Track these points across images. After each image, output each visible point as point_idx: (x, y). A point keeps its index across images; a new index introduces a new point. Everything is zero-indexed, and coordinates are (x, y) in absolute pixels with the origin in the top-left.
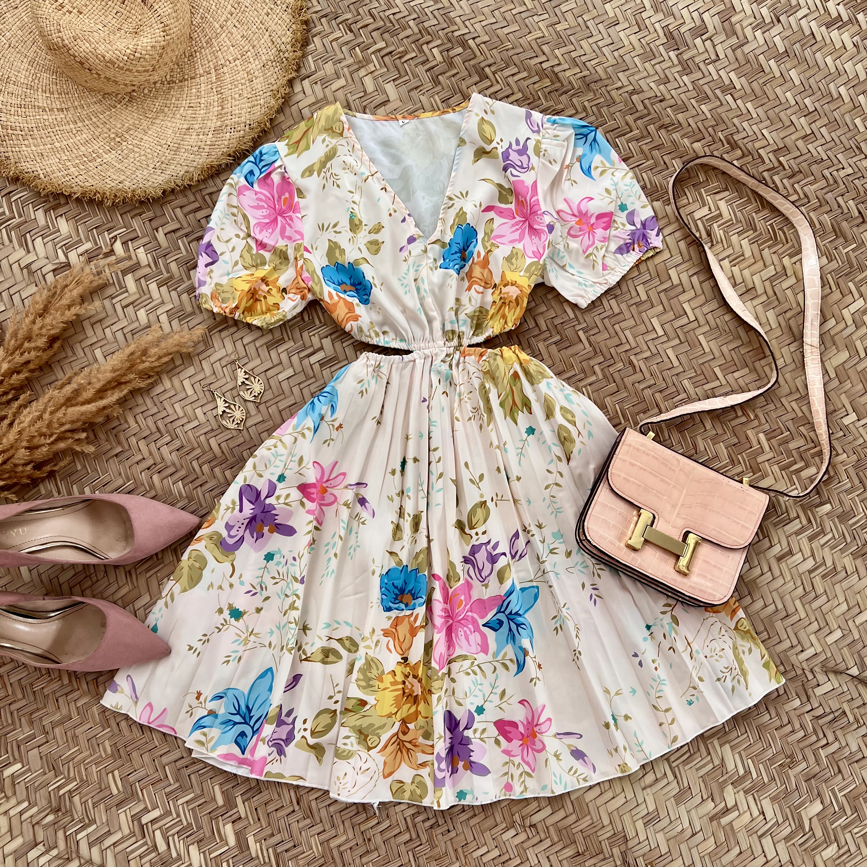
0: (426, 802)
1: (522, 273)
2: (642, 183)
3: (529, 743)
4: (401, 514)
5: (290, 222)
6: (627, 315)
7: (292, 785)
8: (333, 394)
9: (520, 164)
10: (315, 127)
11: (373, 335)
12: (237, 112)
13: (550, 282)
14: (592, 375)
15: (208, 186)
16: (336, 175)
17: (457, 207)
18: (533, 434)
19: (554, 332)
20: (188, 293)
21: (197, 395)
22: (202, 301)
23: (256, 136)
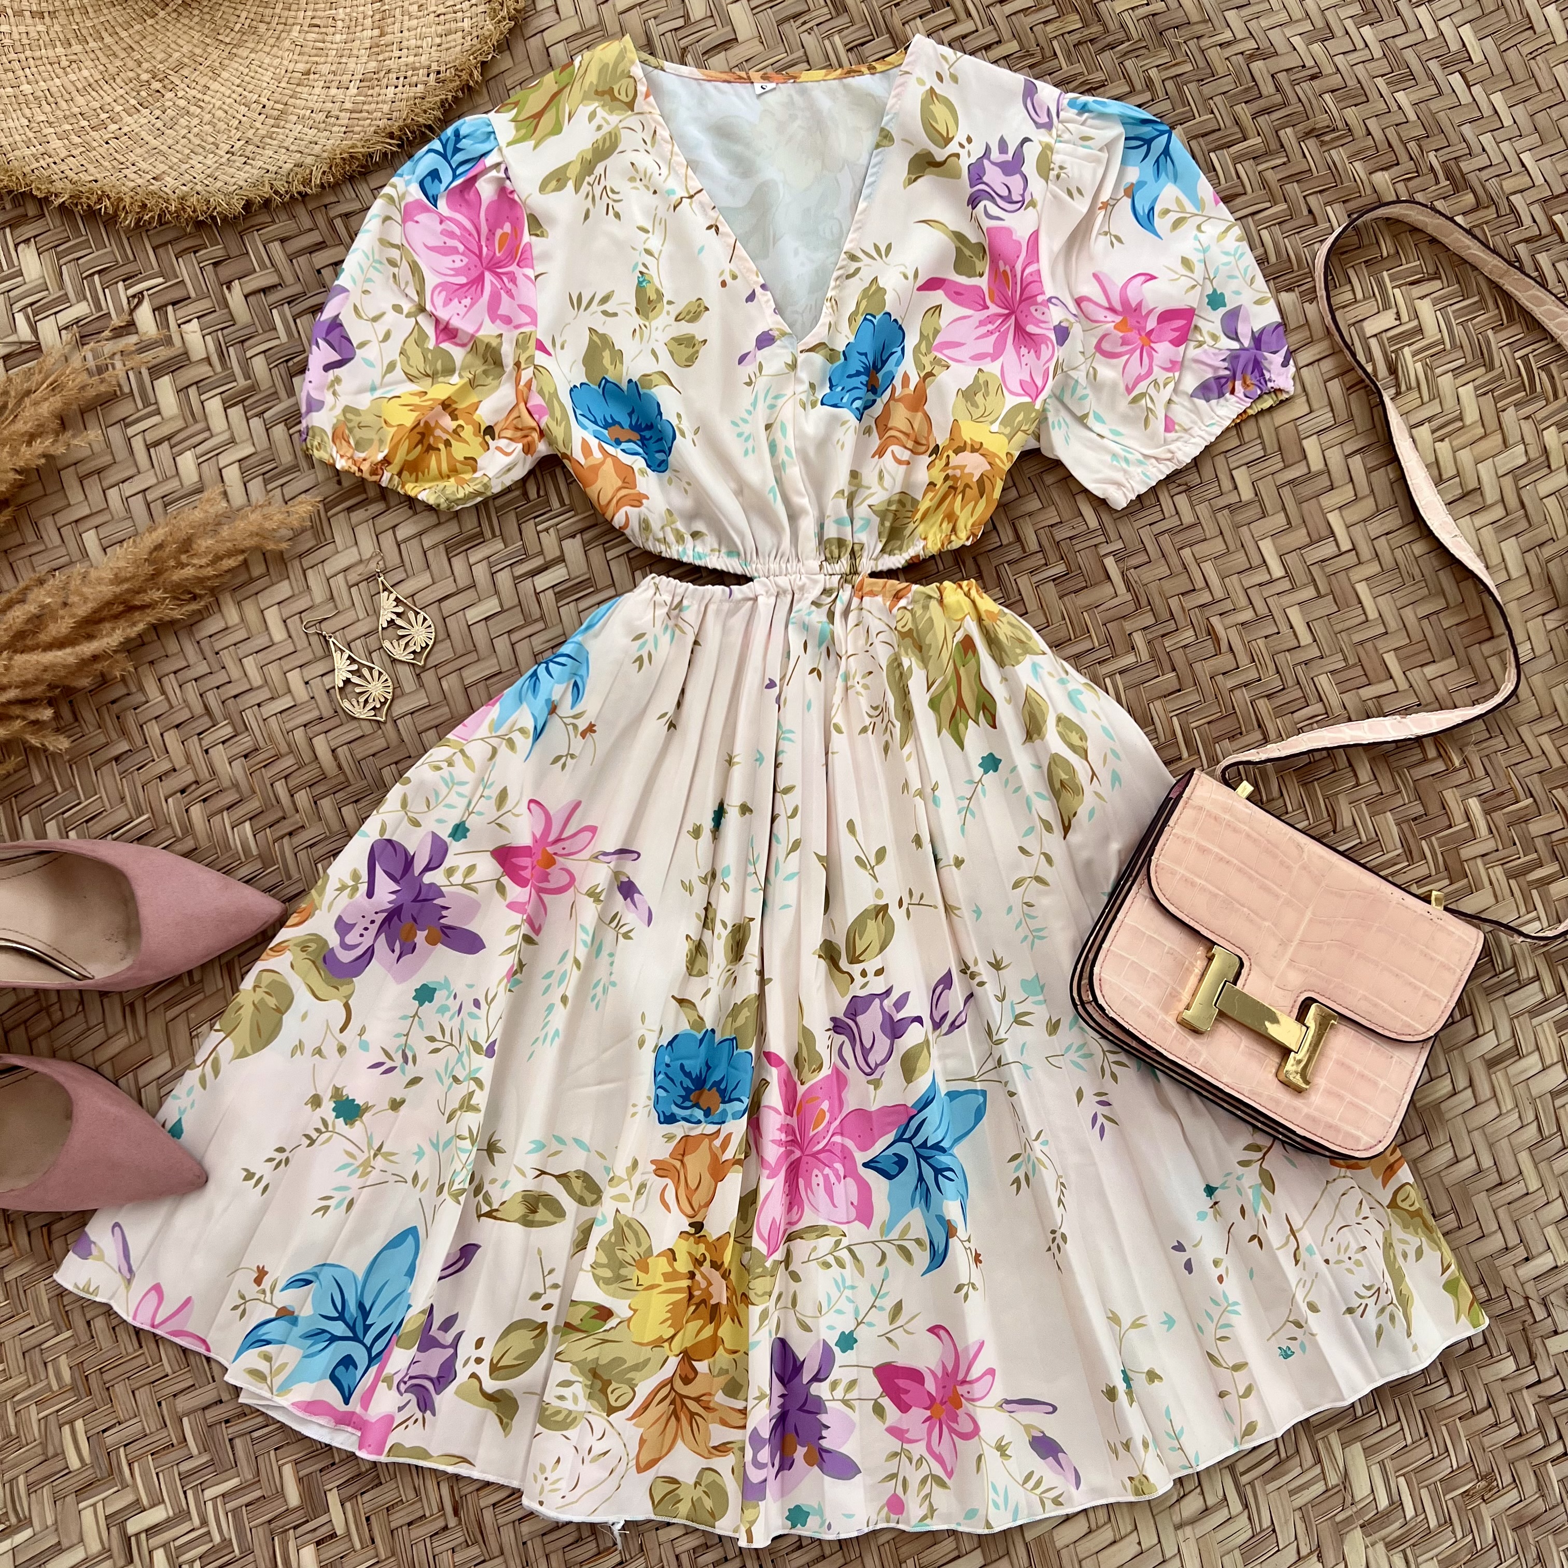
0: (723, 1527)
1: (995, 427)
2: (1260, 251)
3: (943, 1417)
4: (707, 921)
5: (510, 285)
6: (1210, 529)
7: (445, 1473)
8: (580, 660)
9: (1005, 193)
10: (577, 85)
11: (671, 538)
12: (413, 42)
13: (1052, 448)
14: (1128, 652)
15: (342, 198)
16: (613, 191)
17: (865, 277)
18: (996, 770)
19: (1053, 556)
20: (286, 425)
21: (293, 641)
22: (315, 444)
23: (450, 97)
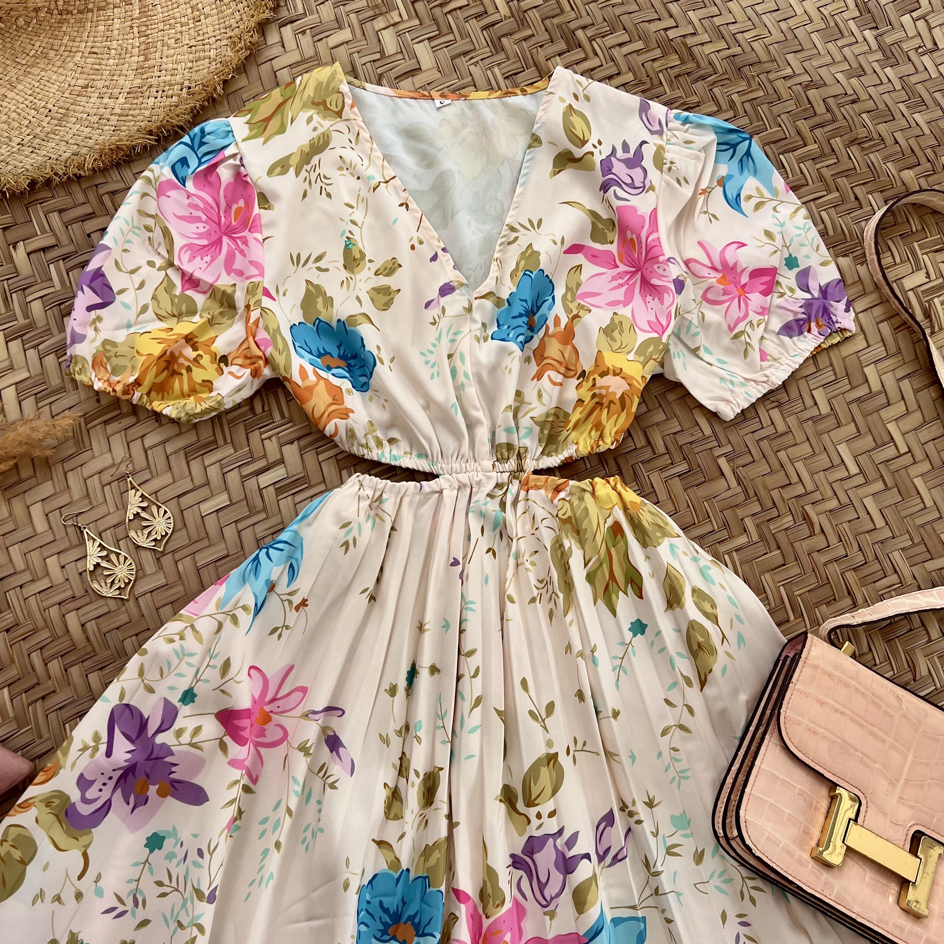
1: (631, 356)
4: (402, 770)
5: (243, 247)
6: (800, 437)
8: (295, 545)
9: (629, 181)
10: (298, 98)
11: (372, 443)
12: (170, 66)
13: (674, 372)
14: (741, 534)
15: (110, 180)
16: (325, 177)
17: (523, 243)
18: (643, 633)
19: (677, 457)
20: (56, 355)
21: (53, 532)
22: (77, 369)
23: (198, 105)
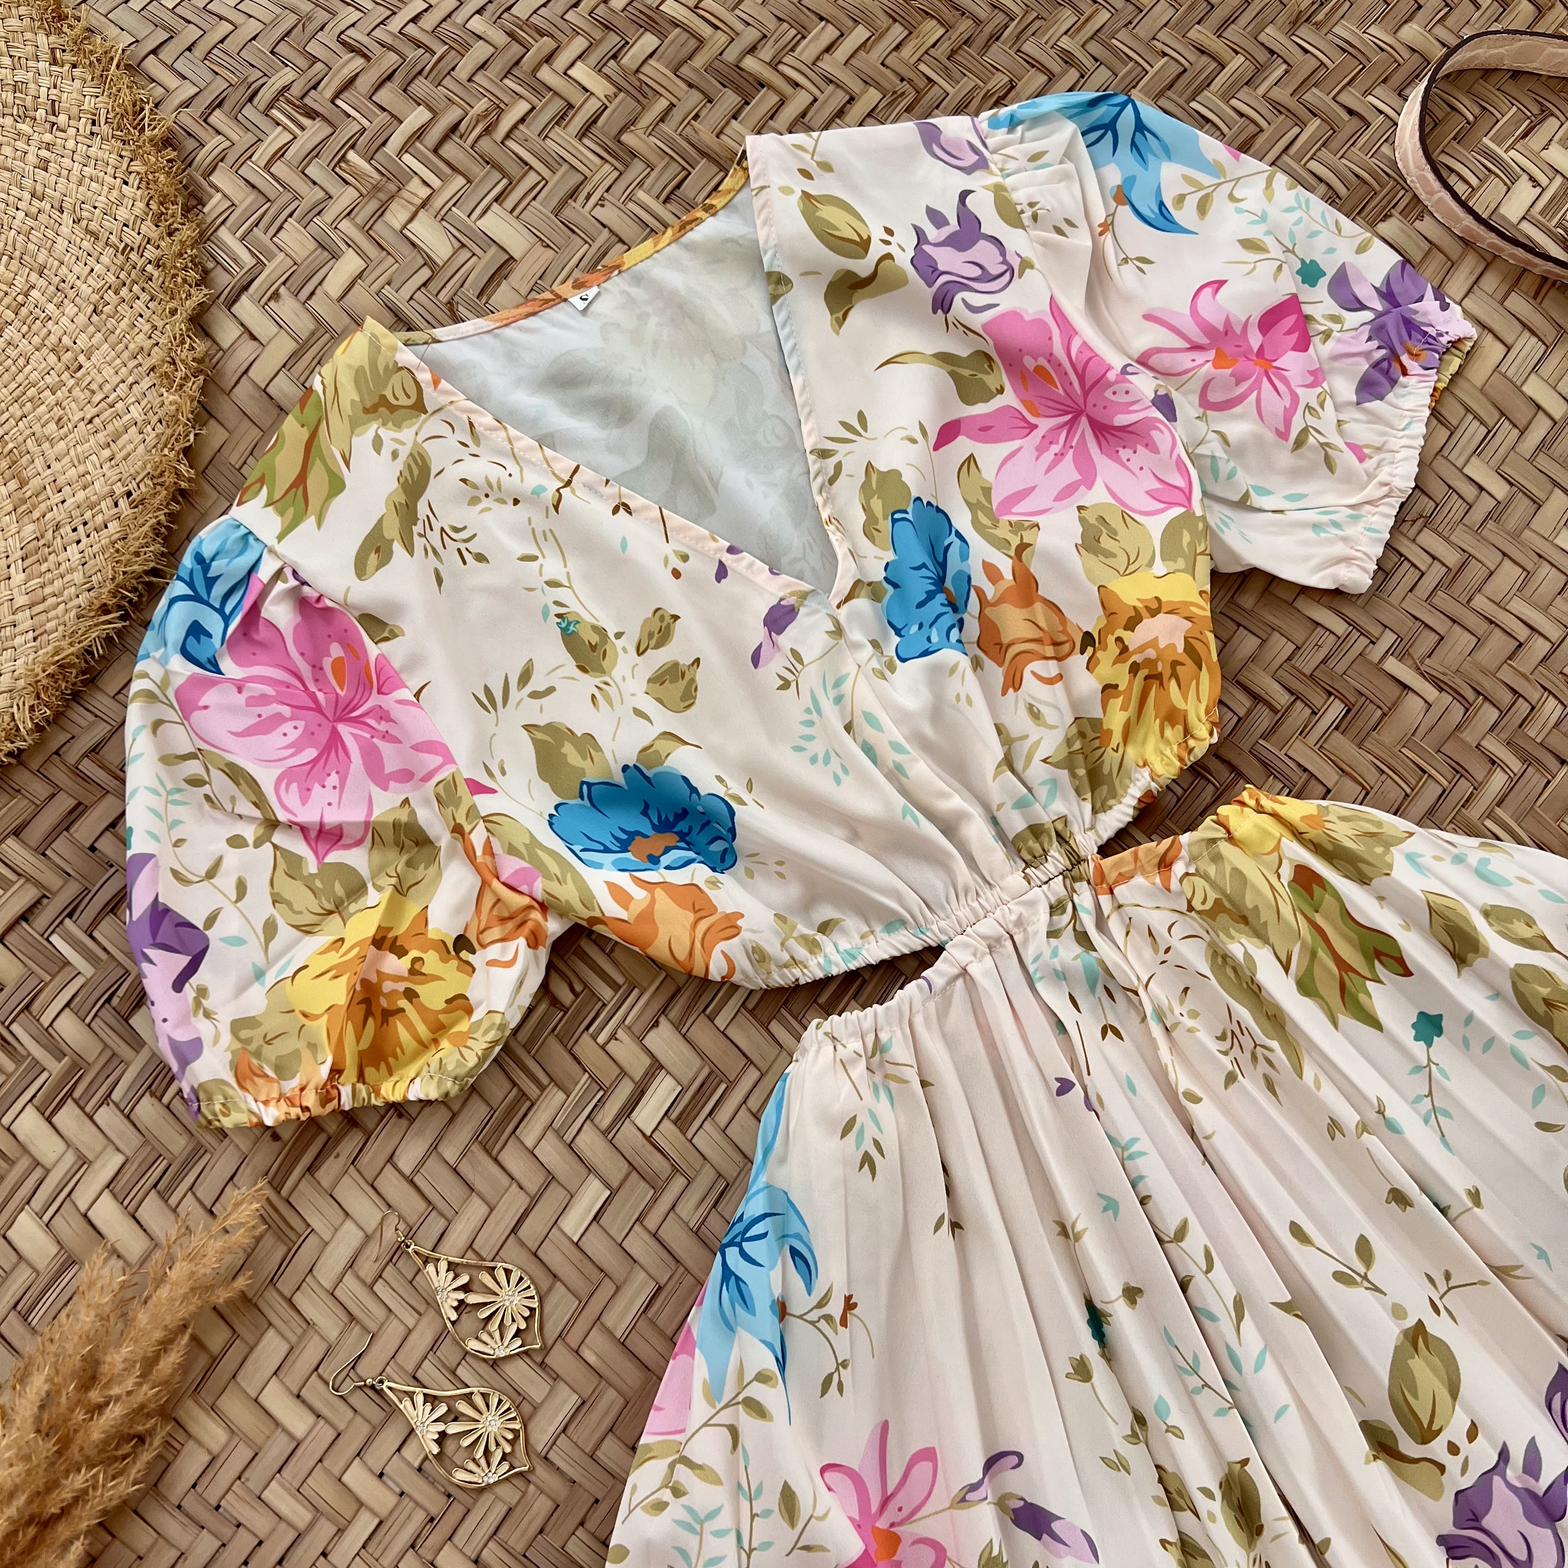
1: (1159, 568)
2: (1322, 188)
4: (1176, 1500)
5: (383, 727)
6: (1489, 557)
8: (783, 1214)
9: (977, 272)
10: (333, 416)
11: (801, 952)
12: (72, 473)
14: (1490, 773)
15: (76, 730)
16: (457, 530)
17: (854, 468)
18: (1440, 1032)
19: (1317, 698)
20: (153, 1094)
21: (327, 1421)
22: (218, 1107)
23: (162, 518)
